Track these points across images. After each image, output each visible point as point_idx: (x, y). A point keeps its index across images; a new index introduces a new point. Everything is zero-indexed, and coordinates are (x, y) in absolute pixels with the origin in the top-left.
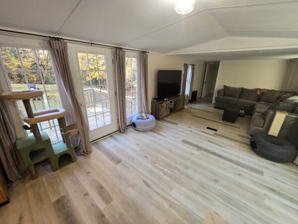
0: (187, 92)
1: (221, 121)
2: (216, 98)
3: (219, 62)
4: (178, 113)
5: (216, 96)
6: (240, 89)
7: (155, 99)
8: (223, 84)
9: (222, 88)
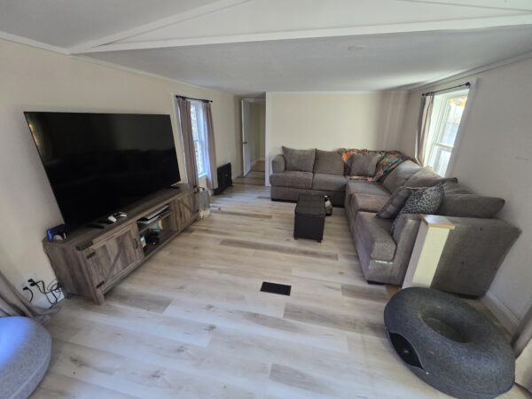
0: (204, 170)
1: (294, 244)
2: (271, 177)
3: (263, 96)
4: (182, 240)
5: (271, 173)
6: (311, 151)
7: (56, 230)
8: (280, 145)
9: (280, 152)
